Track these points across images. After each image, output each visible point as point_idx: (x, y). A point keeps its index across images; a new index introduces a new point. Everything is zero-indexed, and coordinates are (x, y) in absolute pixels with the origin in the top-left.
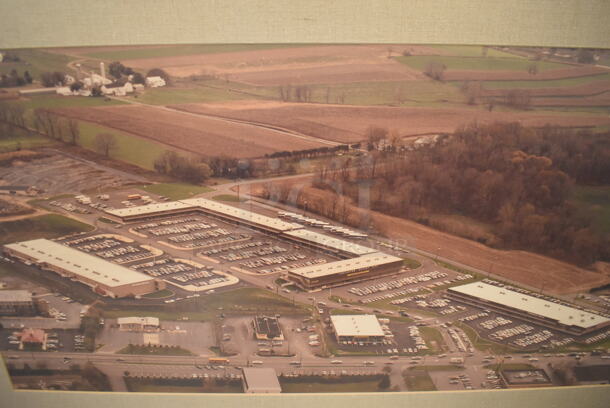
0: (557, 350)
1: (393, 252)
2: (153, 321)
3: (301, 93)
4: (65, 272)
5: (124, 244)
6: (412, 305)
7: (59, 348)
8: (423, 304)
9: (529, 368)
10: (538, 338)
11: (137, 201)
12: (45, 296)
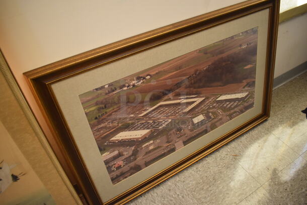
0: (240, 105)
1: (203, 97)
2: (152, 142)
3: (180, 68)
4: (127, 139)
5: (143, 123)
6: (209, 108)
7: (126, 164)
8: (211, 106)
9: (235, 112)
10: (235, 104)
11: (145, 110)
12: (122, 149)
